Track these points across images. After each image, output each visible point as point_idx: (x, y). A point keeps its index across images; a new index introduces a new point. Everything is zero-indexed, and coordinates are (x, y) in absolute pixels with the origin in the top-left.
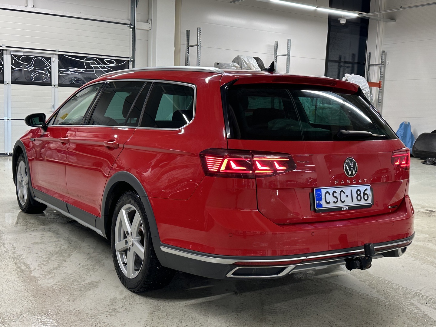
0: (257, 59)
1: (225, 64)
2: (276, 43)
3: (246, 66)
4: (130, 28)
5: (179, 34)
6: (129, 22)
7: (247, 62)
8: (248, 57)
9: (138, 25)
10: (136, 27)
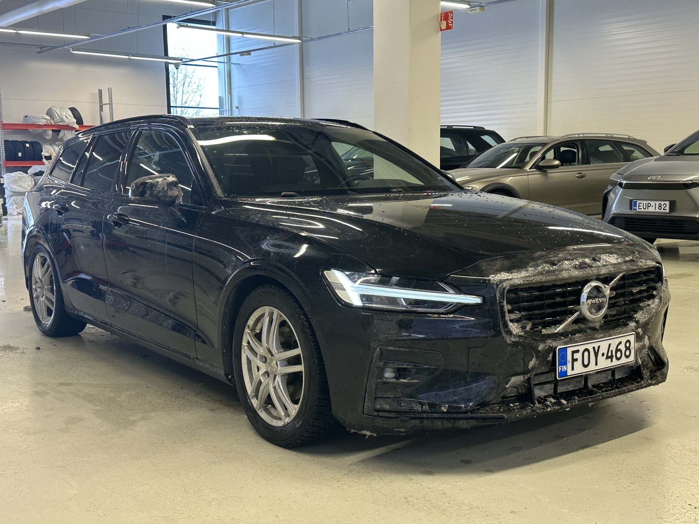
0: (73, 110)
1: (33, 117)
2: (100, 91)
3: (58, 118)
7: (59, 114)
8: (61, 109)
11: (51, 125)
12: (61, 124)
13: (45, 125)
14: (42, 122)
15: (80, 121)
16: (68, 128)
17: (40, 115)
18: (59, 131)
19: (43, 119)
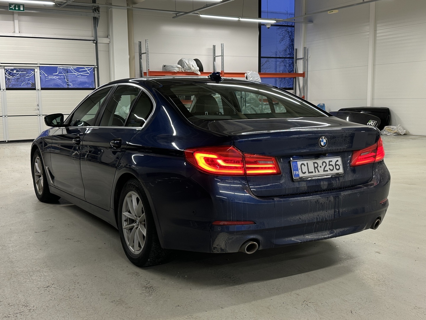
0: (197, 61)
1: (169, 66)
2: (214, 46)
3: (187, 67)
4: (93, 43)
5: (133, 44)
6: (93, 38)
8: (188, 60)
9: (100, 40)
10: (98, 42)
12: (189, 71)
13: (178, 72)
15: (201, 70)
16: (193, 73)
17: (174, 65)
19: (176, 67)
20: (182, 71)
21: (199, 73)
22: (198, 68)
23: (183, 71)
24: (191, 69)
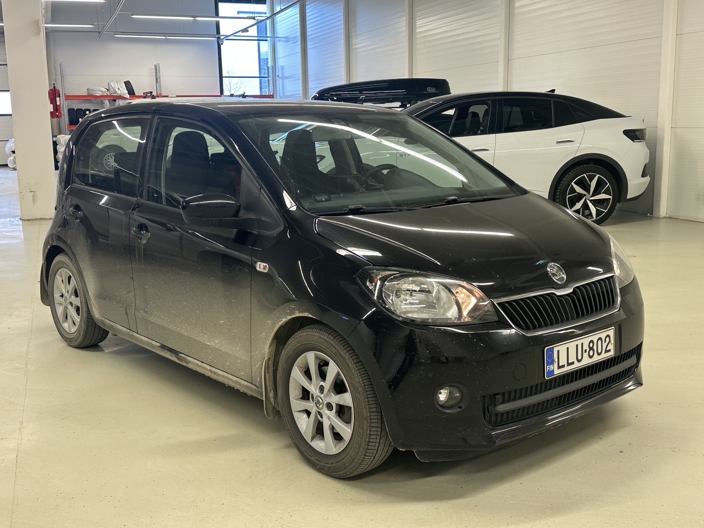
0: (128, 84)
3: (112, 90)
11: (107, 96)
12: (114, 95)
13: (101, 96)
14: (99, 94)
15: (131, 92)
16: (121, 97)
17: (97, 88)
18: (115, 101)
19: (101, 90)
20: (107, 94)
21: (128, 96)
22: (127, 92)
23: (109, 95)
24: (116, 92)
